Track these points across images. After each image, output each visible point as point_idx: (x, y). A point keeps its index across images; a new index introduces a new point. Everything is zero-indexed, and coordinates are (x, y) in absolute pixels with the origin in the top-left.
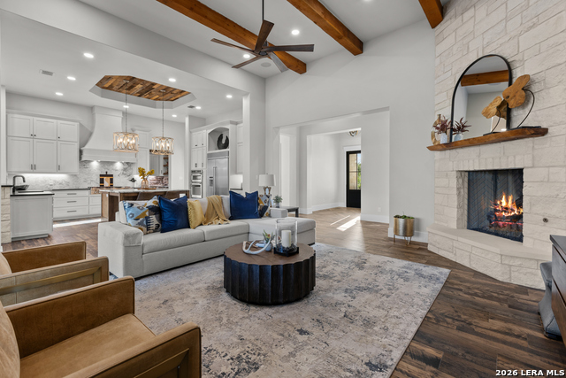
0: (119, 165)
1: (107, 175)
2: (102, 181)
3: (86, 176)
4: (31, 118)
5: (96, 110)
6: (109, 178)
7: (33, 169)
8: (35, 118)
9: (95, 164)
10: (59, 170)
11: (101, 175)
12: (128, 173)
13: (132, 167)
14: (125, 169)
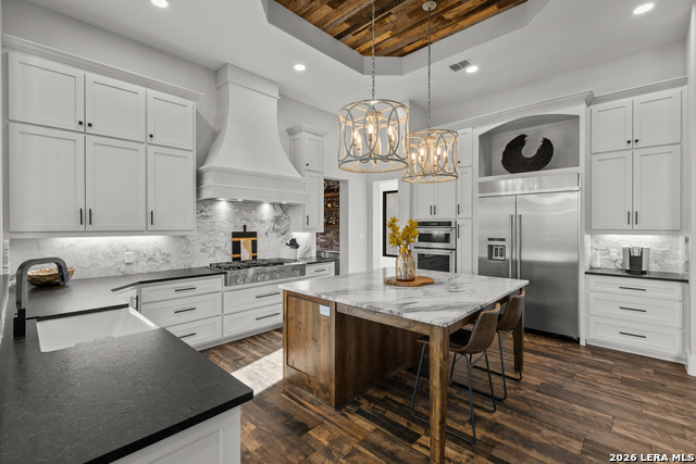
0: (266, 210)
1: (245, 234)
2: (236, 248)
3: (206, 238)
4: (79, 73)
5: (231, 76)
6: (249, 240)
7: (86, 221)
8: (92, 76)
9: (223, 207)
10: (150, 224)
11: (235, 235)
12: (282, 227)
13: (291, 213)
14: (277, 220)
